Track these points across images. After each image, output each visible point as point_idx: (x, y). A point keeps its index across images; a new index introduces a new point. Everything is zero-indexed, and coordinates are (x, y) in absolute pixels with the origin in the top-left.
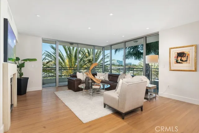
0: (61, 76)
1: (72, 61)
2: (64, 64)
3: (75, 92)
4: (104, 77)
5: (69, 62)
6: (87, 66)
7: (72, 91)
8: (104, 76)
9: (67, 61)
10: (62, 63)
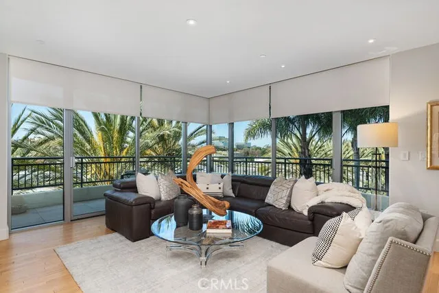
0: (82, 183)
1: (112, 138)
2: (89, 147)
3: (134, 240)
4: (221, 186)
5: (104, 142)
6: (154, 151)
7: (123, 238)
8: (222, 184)
9: (97, 137)
10: (83, 145)
